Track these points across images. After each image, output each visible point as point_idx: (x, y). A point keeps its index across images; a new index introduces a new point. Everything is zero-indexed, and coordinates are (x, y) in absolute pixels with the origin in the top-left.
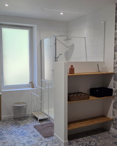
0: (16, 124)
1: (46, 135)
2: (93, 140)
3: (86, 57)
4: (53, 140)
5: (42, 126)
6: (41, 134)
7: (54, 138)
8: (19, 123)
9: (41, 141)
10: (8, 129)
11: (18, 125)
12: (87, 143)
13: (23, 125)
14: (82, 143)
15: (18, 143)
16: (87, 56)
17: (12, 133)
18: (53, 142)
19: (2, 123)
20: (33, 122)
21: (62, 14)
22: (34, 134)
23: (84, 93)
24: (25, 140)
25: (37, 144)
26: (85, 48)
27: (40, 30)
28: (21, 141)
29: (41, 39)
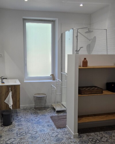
0: (36, 113)
1: (59, 126)
2: (105, 136)
3: (107, 50)
4: (64, 132)
5: (58, 117)
6: (55, 124)
7: (66, 130)
8: (37, 113)
9: (53, 131)
10: (27, 117)
11: (37, 114)
12: (98, 138)
13: (41, 115)
14: (93, 137)
15: (31, 131)
16: (108, 48)
17: (29, 121)
18: (64, 133)
19: (24, 111)
20: (51, 113)
21: (81, 5)
22: (48, 124)
23: (98, 87)
24: (38, 128)
25: (48, 134)
26: (106, 40)
27: (61, 23)
28: (35, 129)
29: (62, 33)
